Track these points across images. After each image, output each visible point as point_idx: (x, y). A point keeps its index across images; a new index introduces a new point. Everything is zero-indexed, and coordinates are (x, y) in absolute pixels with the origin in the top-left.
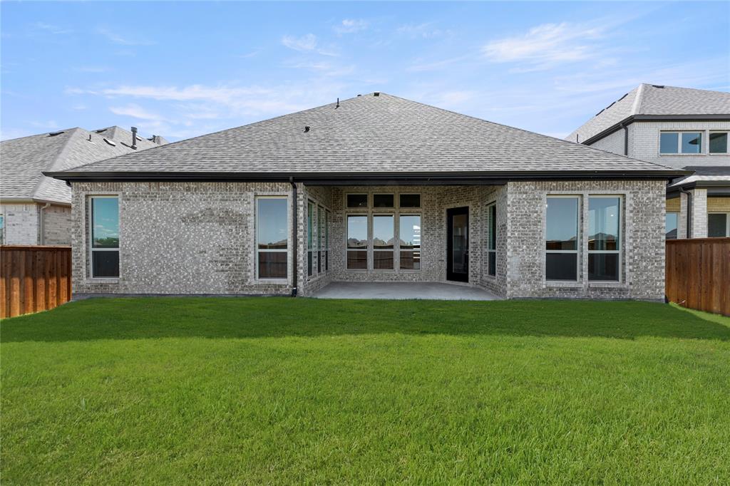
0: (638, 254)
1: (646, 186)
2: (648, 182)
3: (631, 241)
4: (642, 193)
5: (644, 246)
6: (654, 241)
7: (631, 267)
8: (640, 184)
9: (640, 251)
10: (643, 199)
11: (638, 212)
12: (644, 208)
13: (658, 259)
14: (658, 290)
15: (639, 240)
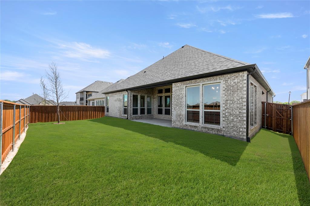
0: (228, 112)
1: (233, 76)
2: (234, 74)
3: (224, 105)
4: (231, 80)
5: (231, 108)
6: (238, 105)
7: (224, 119)
8: (229, 76)
9: (229, 111)
10: (231, 83)
11: (228, 90)
12: (232, 88)
13: (241, 116)
14: (241, 133)
15: (228, 105)
